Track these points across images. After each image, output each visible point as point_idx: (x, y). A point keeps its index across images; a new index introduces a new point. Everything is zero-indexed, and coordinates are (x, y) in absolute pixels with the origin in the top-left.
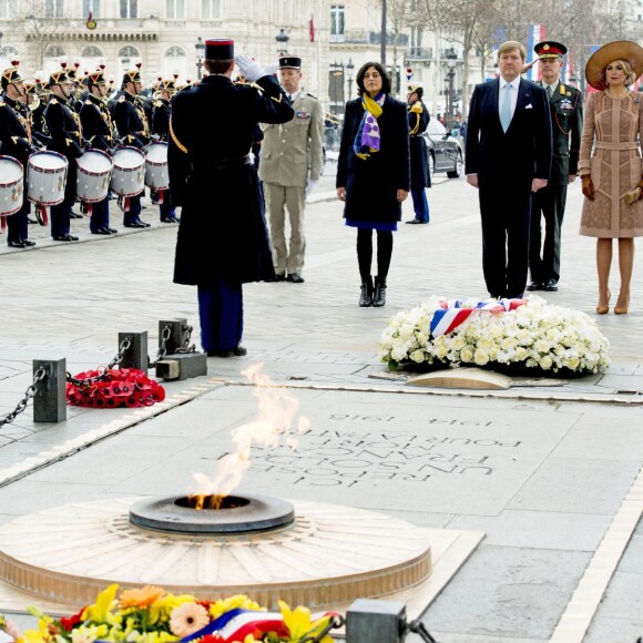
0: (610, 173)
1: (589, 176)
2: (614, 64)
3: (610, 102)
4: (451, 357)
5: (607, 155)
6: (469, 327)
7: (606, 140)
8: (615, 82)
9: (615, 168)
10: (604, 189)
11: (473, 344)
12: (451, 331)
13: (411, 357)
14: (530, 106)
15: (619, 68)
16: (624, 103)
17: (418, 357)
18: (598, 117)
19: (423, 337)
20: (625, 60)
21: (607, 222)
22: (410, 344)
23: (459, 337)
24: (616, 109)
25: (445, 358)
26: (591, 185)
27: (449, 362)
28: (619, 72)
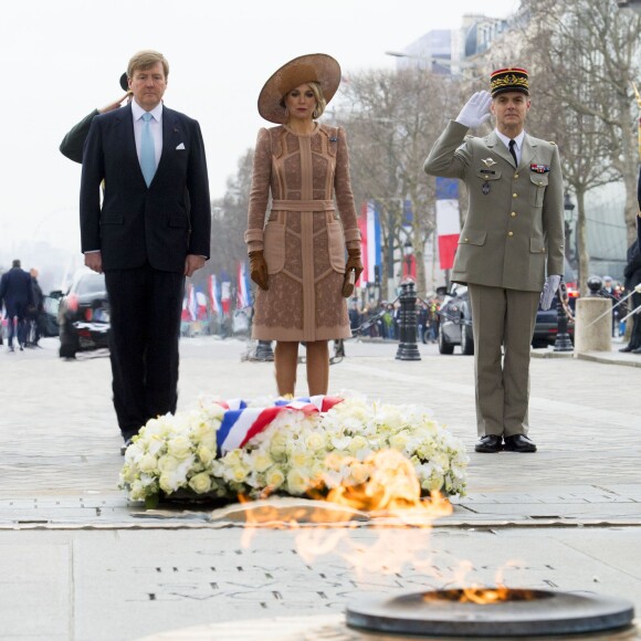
0: (299, 246)
1: (261, 253)
2: (303, 89)
3: (294, 142)
4: (253, 482)
5: (294, 220)
6: (276, 435)
7: (291, 196)
8: (302, 114)
9: (307, 238)
10: (291, 269)
11: (282, 459)
12: (247, 445)
13: (190, 484)
14: (181, 147)
15: (310, 94)
16: (316, 142)
17: (202, 484)
18: (278, 164)
19: (207, 451)
20: (317, 83)
21: (296, 318)
22: (189, 463)
23: (262, 453)
24: (305, 153)
25: (244, 484)
26: (264, 267)
27: (248, 488)
28: (309, 100)
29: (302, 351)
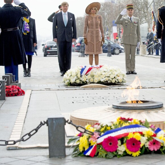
0: (93, 37)
1: (86, 38)
2: (94, 8)
3: (92, 18)
4: (87, 81)
5: (92, 32)
6: (92, 72)
7: (92, 28)
8: (93, 13)
9: (95, 35)
10: (92, 41)
11: (93, 76)
12: (86, 74)
13: (76, 82)
14: (71, 19)
15: (95, 9)
16: (96, 18)
17: (78, 82)
18: (89, 22)
19: (79, 75)
20: (96, 7)
21: (93, 50)
22: (76, 78)
23: (89, 75)
24: (94, 20)
25: (86, 81)
26: (87, 41)
27: (87, 82)
28: (95, 10)
29: (94, 56)
